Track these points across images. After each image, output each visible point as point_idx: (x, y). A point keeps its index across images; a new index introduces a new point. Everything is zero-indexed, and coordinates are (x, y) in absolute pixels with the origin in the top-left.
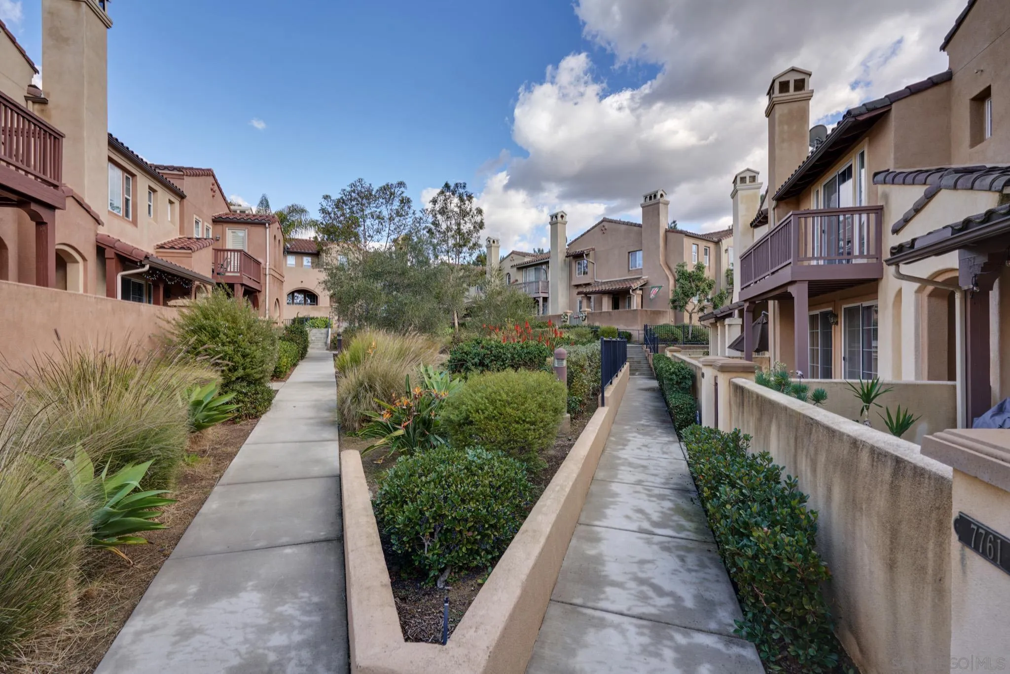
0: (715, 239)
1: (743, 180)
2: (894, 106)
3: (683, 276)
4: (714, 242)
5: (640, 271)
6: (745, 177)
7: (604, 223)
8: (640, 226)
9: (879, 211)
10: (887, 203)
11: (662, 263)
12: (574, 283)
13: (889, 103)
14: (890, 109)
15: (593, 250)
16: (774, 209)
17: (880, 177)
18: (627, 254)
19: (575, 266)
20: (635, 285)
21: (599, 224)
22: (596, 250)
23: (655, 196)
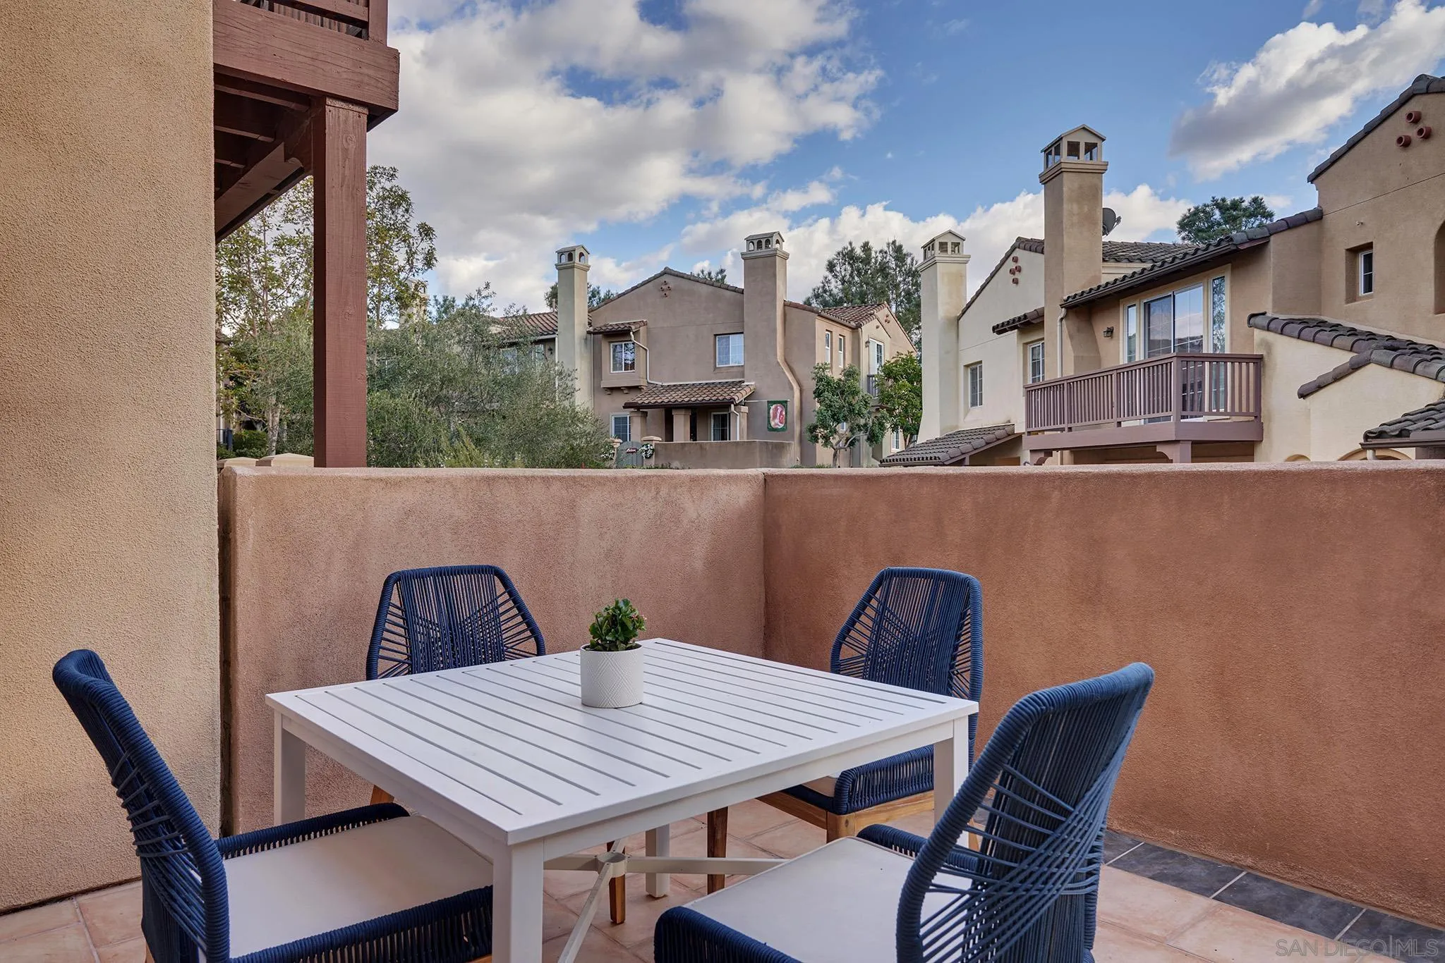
0: (853, 324)
1: (943, 246)
2: (1272, 238)
3: (824, 387)
4: (850, 328)
5: (741, 370)
6: (946, 243)
7: (665, 278)
8: (742, 292)
9: (1258, 361)
10: (1269, 353)
11: (779, 361)
12: (605, 384)
13: (1268, 235)
14: (1268, 242)
15: (645, 324)
16: (1062, 319)
17: (1258, 320)
18: (713, 337)
19: (607, 350)
20: (739, 397)
21: (656, 277)
22: (650, 325)
23: (768, 242)
